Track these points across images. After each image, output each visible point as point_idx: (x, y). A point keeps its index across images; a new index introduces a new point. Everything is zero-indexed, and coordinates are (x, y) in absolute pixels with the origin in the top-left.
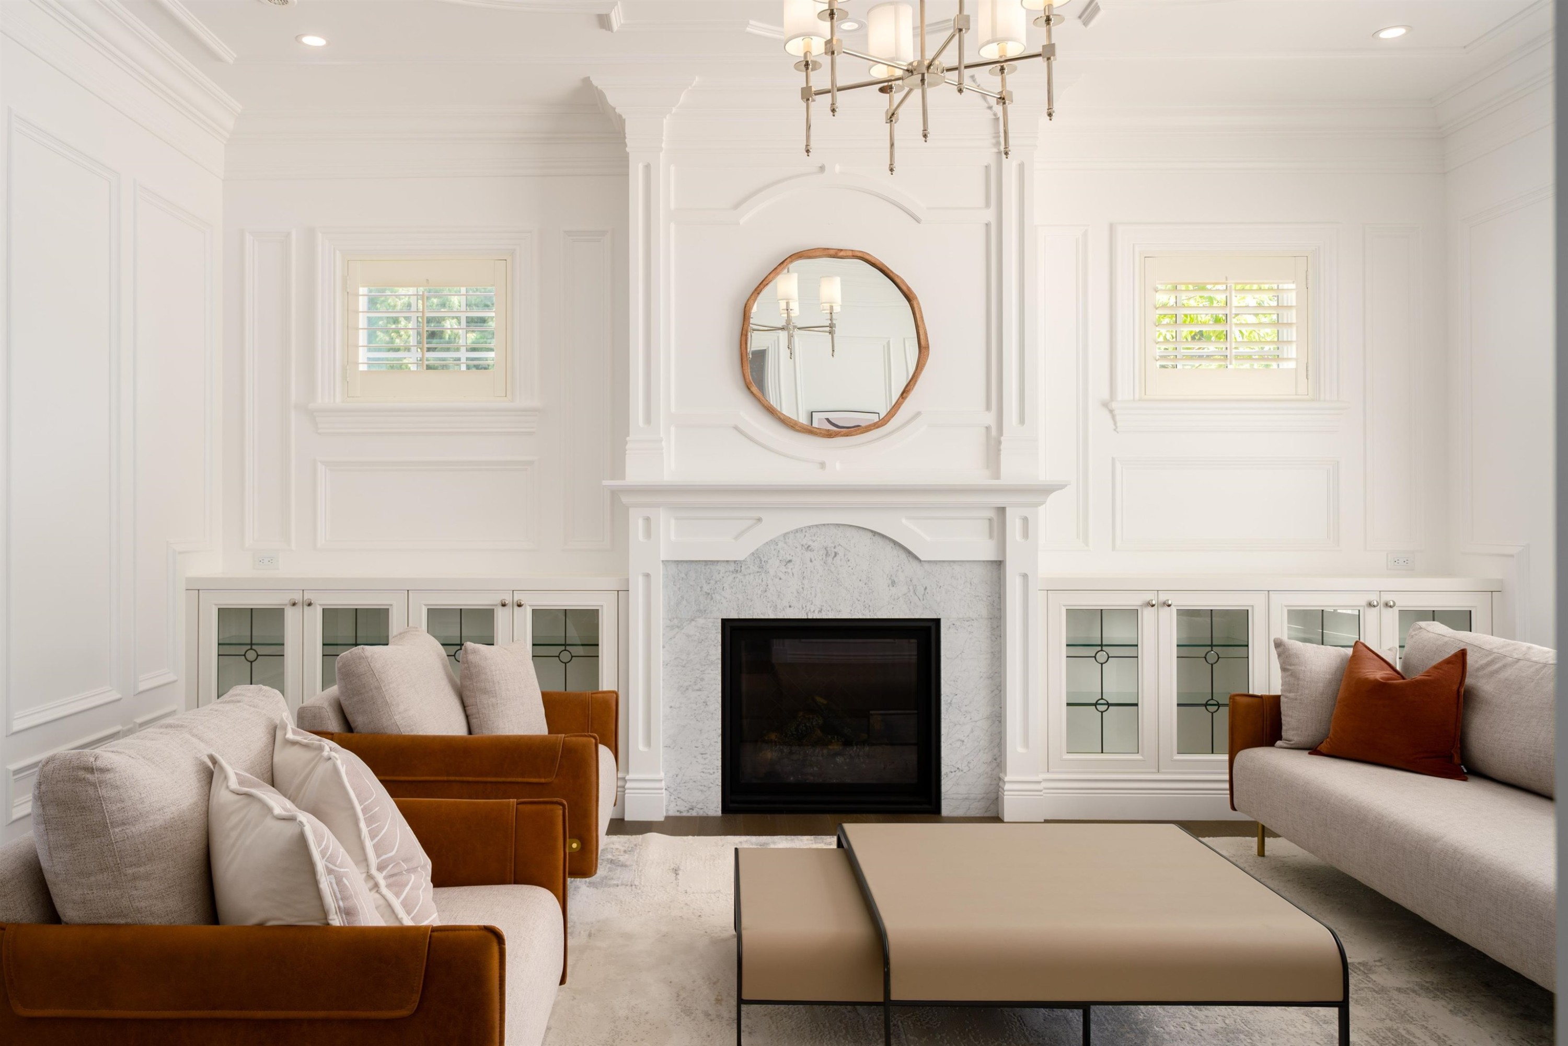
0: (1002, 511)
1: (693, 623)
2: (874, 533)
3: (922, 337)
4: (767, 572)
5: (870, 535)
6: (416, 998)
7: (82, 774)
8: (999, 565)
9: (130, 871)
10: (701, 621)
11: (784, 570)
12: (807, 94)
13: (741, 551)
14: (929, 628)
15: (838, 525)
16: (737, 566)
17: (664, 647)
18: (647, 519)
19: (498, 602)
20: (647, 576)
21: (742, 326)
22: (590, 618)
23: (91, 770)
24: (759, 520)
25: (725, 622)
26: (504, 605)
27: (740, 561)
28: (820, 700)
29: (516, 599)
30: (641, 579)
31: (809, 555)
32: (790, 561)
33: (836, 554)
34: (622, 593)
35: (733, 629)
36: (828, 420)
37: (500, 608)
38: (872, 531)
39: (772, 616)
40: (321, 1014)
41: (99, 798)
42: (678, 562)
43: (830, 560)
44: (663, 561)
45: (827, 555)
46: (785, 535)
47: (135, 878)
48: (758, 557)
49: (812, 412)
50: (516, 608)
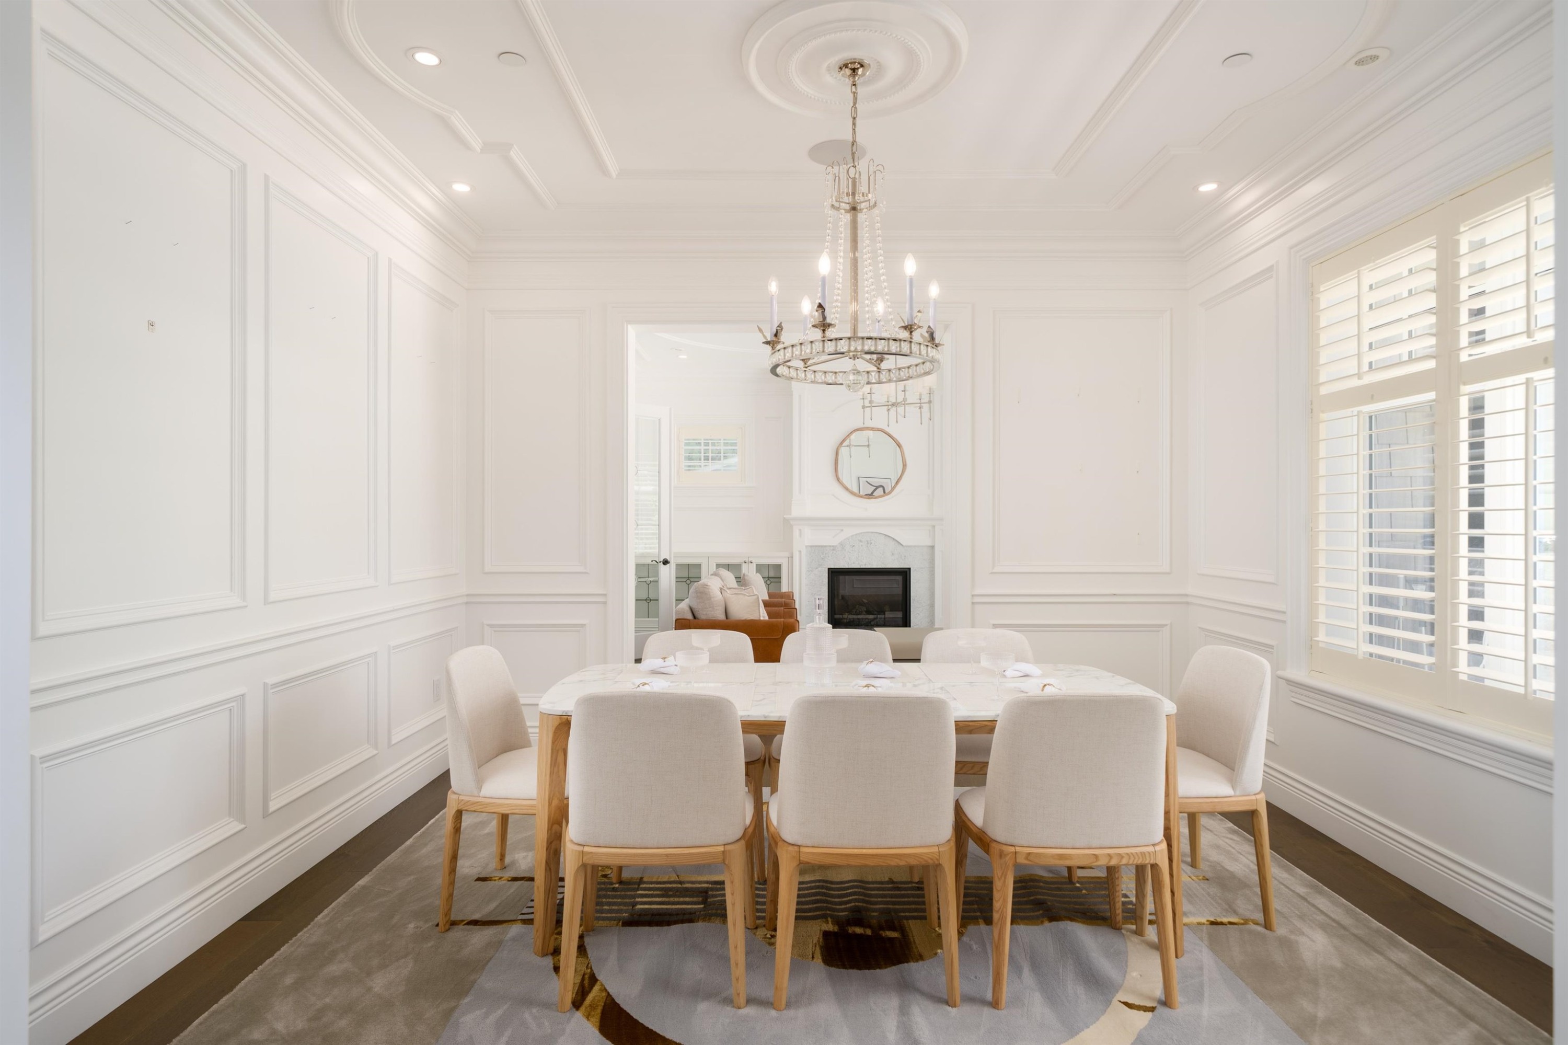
0: (934, 527)
1: (817, 570)
2: (886, 535)
3: (904, 461)
4: (845, 550)
5: (884, 536)
6: (781, 634)
7: (705, 586)
8: (933, 547)
9: (716, 608)
10: (820, 569)
11: (851, 549)
12: (864, 407)
13: (835, 542)
14: (906, 572)
15: (872, 532)
16: (834, 548)
17: (806, 578)
18: (800, 530)
19: (743, 561)
20: (800, 552)
21: (834, 456)
22: (778, 567)
23: (707, 586)
24: (842, 530)
25: (829, 569)
26: (745, 563)
27: (835, 546)
28: (865, 600)
29: (750, 560)
30: (798, 553)
31: (861, 543)
32: (854, 546)
33: (871, 543)
34: (791, 558)
35: (832, 572)
36: (867, 481)
37: (744, 564)
38: (885, 535)
39: (847, 567)
40: (760, 637)
41: (709, 592)
42: (811, 546)
43: (869, 545)
44: (806, 546)
45: (868, 543)
46: (852, 536)
47: (717, 610)
48: (842, 544)
49: (859, 477)
50: (750, 563)
